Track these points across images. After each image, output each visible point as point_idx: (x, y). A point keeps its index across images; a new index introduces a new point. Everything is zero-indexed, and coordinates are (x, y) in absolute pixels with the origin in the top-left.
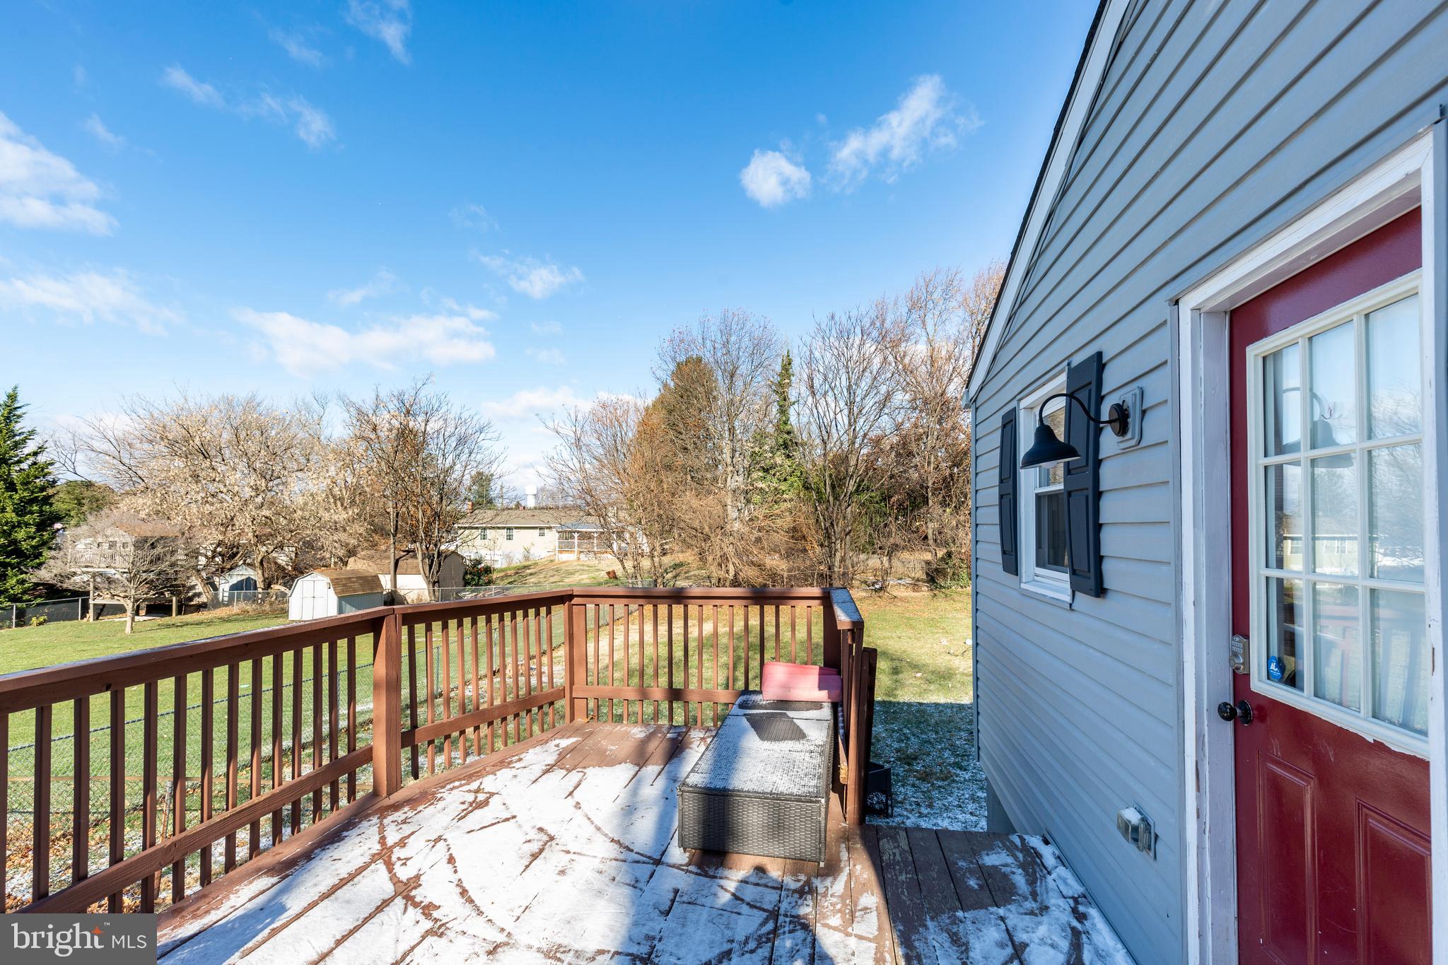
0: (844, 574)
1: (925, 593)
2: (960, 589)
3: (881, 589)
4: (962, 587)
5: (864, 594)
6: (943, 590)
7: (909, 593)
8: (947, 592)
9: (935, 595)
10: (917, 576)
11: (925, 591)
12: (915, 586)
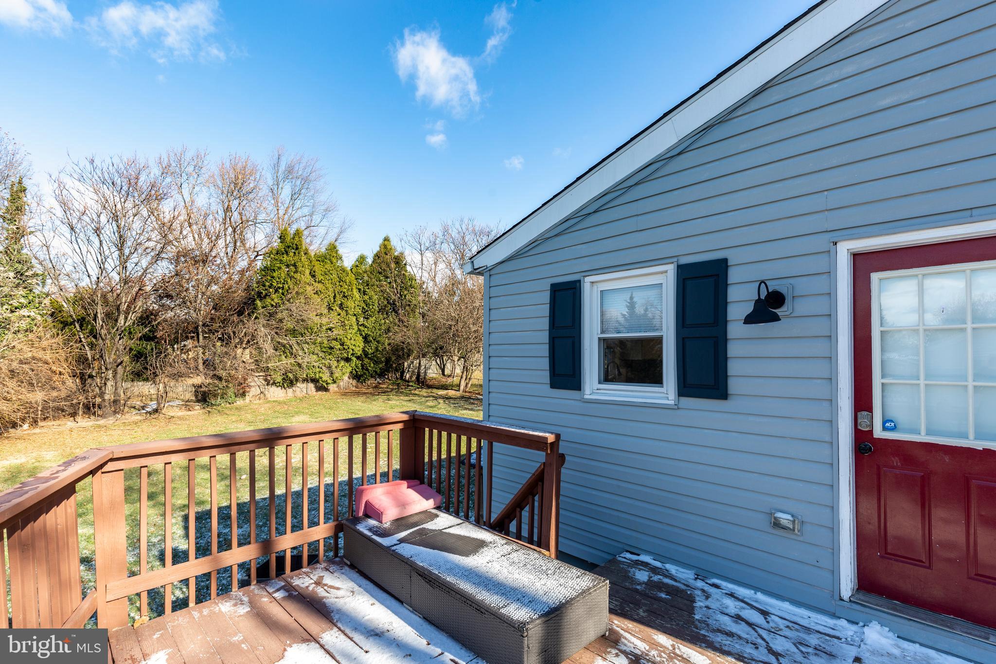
0: (115, 402)
1: (198, 411)
2: (228, 405)
3: (156, 411)
4: (230, 403)
5: (139, 418)
6: (215, 407)
7: (183, 413)
8: (219, 408)
9: (209, 412)
10: (187, 397)
11: (198, 410)
12: (187, 405)
